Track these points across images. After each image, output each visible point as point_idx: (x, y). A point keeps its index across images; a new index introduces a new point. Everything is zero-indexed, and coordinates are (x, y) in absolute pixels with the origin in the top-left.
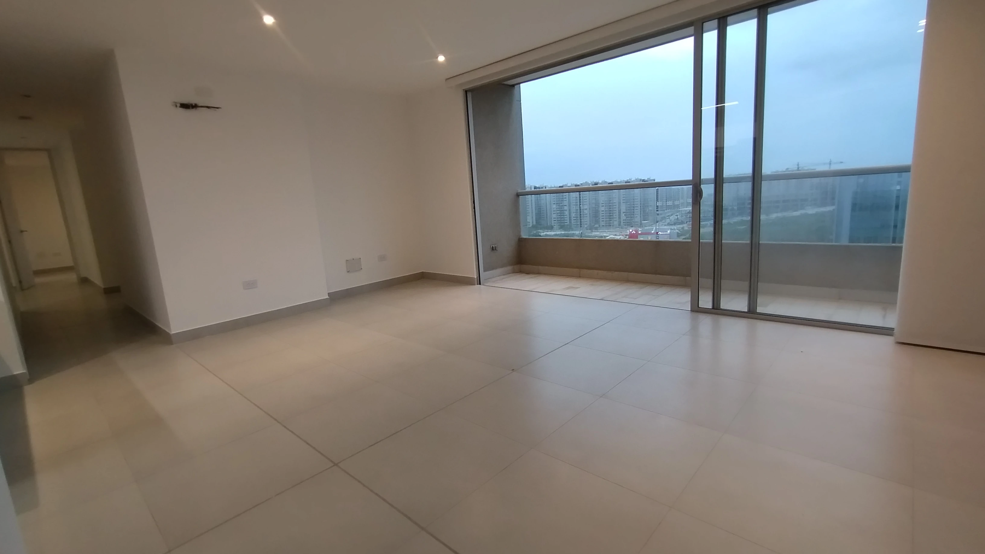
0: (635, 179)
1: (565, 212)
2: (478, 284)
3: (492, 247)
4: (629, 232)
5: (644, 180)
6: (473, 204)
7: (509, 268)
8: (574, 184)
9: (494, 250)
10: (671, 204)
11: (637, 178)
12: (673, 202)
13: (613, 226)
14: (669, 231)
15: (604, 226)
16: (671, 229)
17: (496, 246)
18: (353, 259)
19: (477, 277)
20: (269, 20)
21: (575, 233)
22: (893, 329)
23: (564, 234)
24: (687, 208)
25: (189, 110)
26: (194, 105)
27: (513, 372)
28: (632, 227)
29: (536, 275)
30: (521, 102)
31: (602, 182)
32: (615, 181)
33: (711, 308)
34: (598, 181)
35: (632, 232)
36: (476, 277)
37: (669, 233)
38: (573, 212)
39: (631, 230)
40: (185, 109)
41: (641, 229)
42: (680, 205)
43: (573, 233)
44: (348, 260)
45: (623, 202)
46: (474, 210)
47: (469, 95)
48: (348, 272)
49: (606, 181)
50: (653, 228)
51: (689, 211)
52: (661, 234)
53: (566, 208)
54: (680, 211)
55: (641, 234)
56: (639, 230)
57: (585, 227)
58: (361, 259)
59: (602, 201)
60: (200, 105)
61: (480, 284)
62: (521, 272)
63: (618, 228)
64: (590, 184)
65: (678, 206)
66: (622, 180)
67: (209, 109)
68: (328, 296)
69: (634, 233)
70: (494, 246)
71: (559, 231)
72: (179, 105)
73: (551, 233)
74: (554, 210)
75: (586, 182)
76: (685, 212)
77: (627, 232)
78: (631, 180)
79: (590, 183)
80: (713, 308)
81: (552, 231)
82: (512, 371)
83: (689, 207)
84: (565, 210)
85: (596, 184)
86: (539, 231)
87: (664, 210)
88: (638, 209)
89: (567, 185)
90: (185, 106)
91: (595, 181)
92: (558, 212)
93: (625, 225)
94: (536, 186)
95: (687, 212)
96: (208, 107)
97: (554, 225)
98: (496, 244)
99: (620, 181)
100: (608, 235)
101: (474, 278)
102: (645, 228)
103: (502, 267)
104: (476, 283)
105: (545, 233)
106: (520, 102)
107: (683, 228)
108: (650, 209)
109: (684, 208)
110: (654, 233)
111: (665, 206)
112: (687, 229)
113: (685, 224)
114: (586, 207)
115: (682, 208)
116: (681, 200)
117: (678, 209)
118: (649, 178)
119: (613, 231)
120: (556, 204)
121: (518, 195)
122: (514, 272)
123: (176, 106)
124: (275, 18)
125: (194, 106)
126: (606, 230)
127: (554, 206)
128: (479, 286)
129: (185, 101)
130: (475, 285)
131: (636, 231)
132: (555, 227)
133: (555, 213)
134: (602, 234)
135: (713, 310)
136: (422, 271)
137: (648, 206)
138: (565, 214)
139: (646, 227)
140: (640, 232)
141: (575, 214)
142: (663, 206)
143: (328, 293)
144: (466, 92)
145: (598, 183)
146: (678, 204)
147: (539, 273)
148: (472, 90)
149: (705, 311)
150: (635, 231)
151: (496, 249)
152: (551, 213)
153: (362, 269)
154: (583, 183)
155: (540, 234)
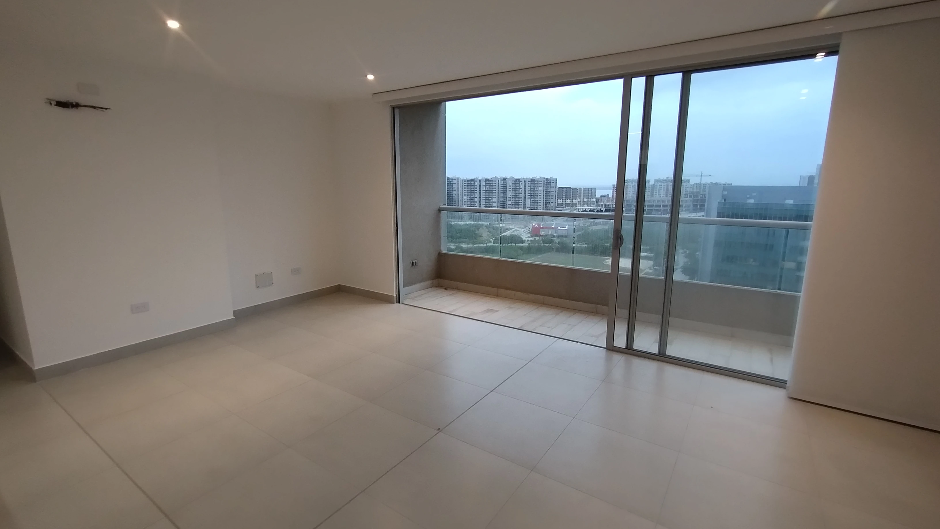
0: (539, 177)
1: (475, 203)
2: (397, 303)
3: (413, 262)
4: (532, 226)
5: (547, 178)
6: (396, 222)
7: (428, 283)
8: (484, 178)
9: (414, 265)
10: (570, 202)
11: (541, 176)
12: (571, 201)
13: (518, 219)
14: (567, 227)
15: (509, 218)
16: (569, 225)
17: (416, 261)
18: (264, 274)
19: (397, 296)
20: (173, 24)
21: (484, 224)
22: (785, 382)
23: (473, 224)
24: (583, 206)
25: (69, 109)
26: (74, 104)
27: (440, 432)
28: (535, 221)
29: (455, 292)
30: (446, 115)
31: (510, 177)
32: (522, 178)
33: (625, 348)
34: (506, 177)
35: (535, 226)
36: (395, 295)
37: (567, 228)
38: (483, 204)
39: (534, 224)
40: (63, 108)
41: (543, 224)
42: (577, 204)
43: (482, 224)
44: (257, 275)
45: (528, 198)
46: (396, 228)
47: (397, 111)
48: (257, 287)
49: (513, 177)
50: (553, 223)
51: (585, 209)
52: (560, 229)
53: (476, 200)
54: (577, 209)
55: (543, 228)
56: (541, 224)
57: (494, 218)
58: (273, 273)
59: (509, 196)
60: (82, 105)
61: (399, 303)
62: (439, 286)
63: (523, 221)
64: (499, 179)
65: (575, 204)
66: (528, 177)
67: (95, 110)
68: (234, 316)
69: (536, 227)
70: (414, 261)
71: (469, 221)
72: (54, 103)
73: (461, 222)
74: (465, 201)
75: (495, 177)
76: (581, 210)
77: (530, 226)
78: (536, 177)
79: (499, 177)
80: (627, 348)
81: (462, 221)
82: (437, 432)
83: (585, 205)
84: (475, 202)
85: (505, 179)
86: (451, 220)
87: (564, 207)
88: (541, 205)
89: (478, 178)
90: (62, 104)
91: (504, 176)
92: (468, 203)
93: (529, 219)
94: (449, 178)
95: (583, 210)
96: (94, 107)
97: (465, 215)
98: (416, 260)
99: (526, 178)
100: (513, 227)
101: (394, 296)
102: (547, 223)
103: (421, 282)
104: (395, 302)
105: (456, 222)
106: (444, 115)
107: (579, 225)
108: (551, 205)
109: (580, 206)
110: (554, 227)
111: (565, 204)
112: (583, 226)
113: (581, 221)
114: (494, 200)
115: (579, 207)
116: (578, 199)
117: (576, 207)
118: (552, 177)
119: (518, 224)
120: (467, 195)
121: (440, 210)
122: (433, 286)
123: (51, 104)
124: (180, 23)
125: (76, 106)
126: (512, 223)
127: (465, 197)
128: (398, 304)
129: (63, 99)
130: (394, 303)
131: (539, 225)
132: (466, 217)
133: (466, 204)
134: (508, 226)
135: (627, 350)
136: (338, 284)
137: (549, 203)
138: (475, 206)
139: (547, 221)
140: (542, 226)
141: (484, 206)
142: (562, 203)
143: (234, 312)
144: (394, 108)
145: (506, 178)
146: (576, 202)
147: (457, 289)
148: (400, 107)
149: (619, 350)
150: (537, 225)
151: (416, 264)
152: (462, 204)
153: (273, 284)
154: (493, 177)
155: (451, 223)
